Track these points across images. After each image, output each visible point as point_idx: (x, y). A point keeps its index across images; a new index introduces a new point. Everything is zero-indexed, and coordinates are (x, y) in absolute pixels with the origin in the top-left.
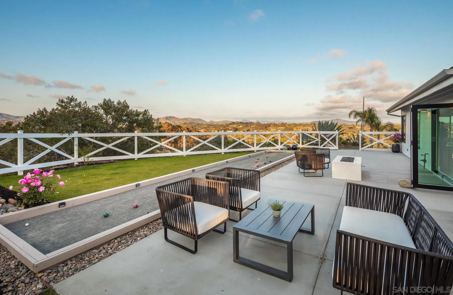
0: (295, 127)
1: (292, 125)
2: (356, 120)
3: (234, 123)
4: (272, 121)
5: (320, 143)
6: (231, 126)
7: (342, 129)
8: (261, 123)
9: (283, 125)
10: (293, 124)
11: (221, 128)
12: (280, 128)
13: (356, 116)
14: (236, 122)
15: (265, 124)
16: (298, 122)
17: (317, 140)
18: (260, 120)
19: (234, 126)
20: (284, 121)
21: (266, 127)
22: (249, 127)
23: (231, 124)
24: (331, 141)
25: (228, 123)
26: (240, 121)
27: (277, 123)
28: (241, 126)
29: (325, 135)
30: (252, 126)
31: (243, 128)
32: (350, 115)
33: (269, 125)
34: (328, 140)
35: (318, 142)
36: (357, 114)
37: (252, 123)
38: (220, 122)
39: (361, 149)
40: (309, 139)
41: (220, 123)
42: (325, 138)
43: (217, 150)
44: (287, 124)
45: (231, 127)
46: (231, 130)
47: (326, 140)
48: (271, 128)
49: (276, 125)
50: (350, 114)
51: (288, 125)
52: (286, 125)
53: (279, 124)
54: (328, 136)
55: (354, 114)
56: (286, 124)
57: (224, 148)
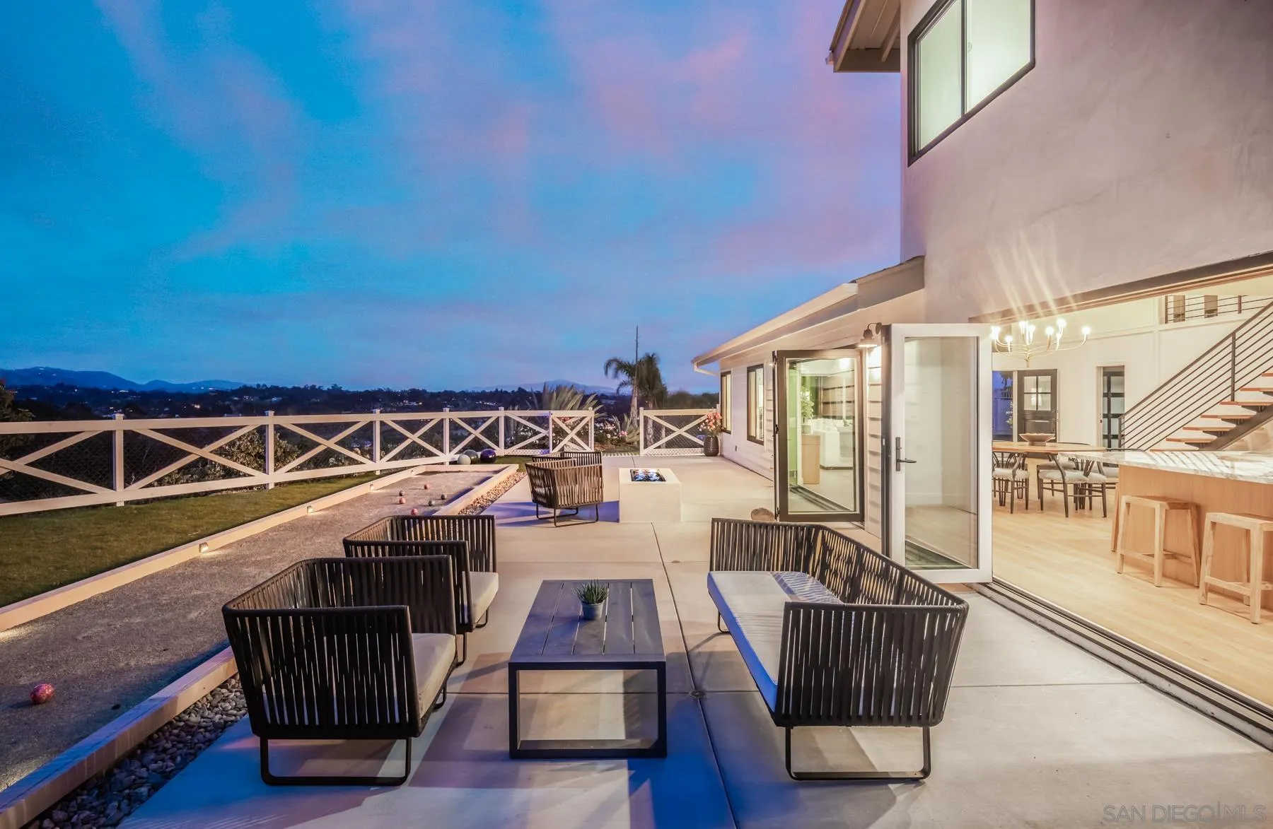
2: (617, 382)
5: (553, 442)
13: (616, 372)
17: (543, 432)
24: (579, 434)
29: (564, 420)
32: (607, 370)
34: (572, 434)
35: (545, 438)
36: (622, 366)
39: (643, 452)
40: (523, 431)
42: (563, 426)
43: (250, 475)
47: (568, 434)
50: (607, 367)
54: (572, 422)
55: (614, 365)
57: (275, 470)
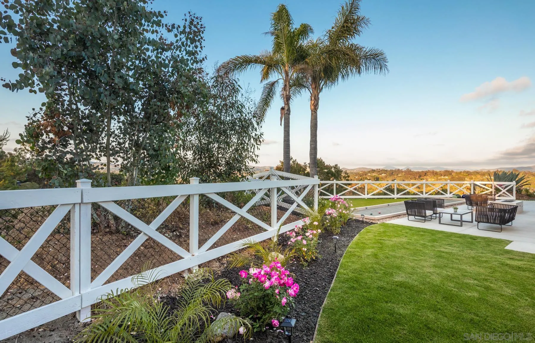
0: (467, 176)
1: (462, 173)
3: (373, 171)
4: (429, 168)
5: (494, 193)
6: (369, 174)
7: (525, 180)
8: (412, 170)
9: (448, 173)
10: (464, 172)
11: (356, 177)
12: (443, 177)
14: (377, 169)
15: (419, 172)
16: (472, 169)
18: (411, 167)
19: (374, 174)
20: (450, 168)
21: (420, 176)
22: (396, 176)
23: (369, 172)
24: (507, 191)
25: (366, 170)
26: (381, 168)
27: (438, 171)
28: (383, 175)
29: (500, 186)
30: (399, 175)
31: (386, 177)
33: (426, 174)
34: (503, 191)
35: (492, 192)
37: (399, 171)
38: (355, 169)
41: (355, 171)
43: (391, 195)
44: (454, 172)
45: (369, 176)
46: (370, 180)
48: (428, 177)
49: (436, 173)
51: (456, 173)
52: (453, 174)
53: (440, 171)
54: (504, 186)
56: (452, 171)
57: (397, 194)
